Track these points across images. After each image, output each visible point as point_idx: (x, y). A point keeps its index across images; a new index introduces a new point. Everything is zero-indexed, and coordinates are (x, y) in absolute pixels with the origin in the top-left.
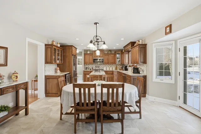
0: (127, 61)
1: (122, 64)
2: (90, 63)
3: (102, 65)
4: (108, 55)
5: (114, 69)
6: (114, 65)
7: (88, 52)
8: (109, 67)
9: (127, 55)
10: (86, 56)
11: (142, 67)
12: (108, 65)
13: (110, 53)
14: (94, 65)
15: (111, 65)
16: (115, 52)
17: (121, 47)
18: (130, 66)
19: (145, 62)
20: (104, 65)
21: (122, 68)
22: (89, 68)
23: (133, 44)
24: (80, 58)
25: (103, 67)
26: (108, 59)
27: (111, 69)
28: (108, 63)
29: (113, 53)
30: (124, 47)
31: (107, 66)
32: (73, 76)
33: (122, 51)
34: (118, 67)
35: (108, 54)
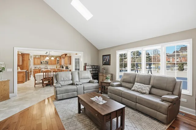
0: (63, 63)
1: (60, 65)
2: (38, 64)
5: (55, 68)
6: (55, 65)
7: (37, 57)
9: (63, 60)
10: (35, 59)
11: (69, 66)
14: (41, 65)
15: (53, 65)
16: (56, 57)
17: (60, 55)
18: (65, 66)
19: (70, 64)
21: (60, 67)
22: (37, 68)
23: (66, 55)
24: (32, 61)
26: (51, 62)
27: (53, 67)
28: (51, 64)
31: (51, 66)
32: (29, 72)
33: (60, 57)
34: (58, 66)
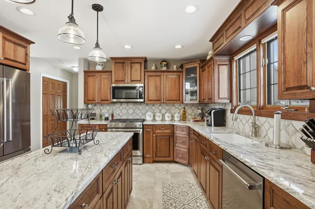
0: (223, 93)
1: (204, 103)
2: (104, 102)
3: (140, 107)
4: (160, 76)
5: (177, 120)
6: (177, 105)
8: (164, 111)
10: (91, 79)
12: (160, 108)
13: (164, 69)
15: (167, 108)
16: (182, 67)
20: (147, 108)
21: (202, 115)
22: (101, 116)
25: (143, 111)
26: (158, 89)
27: (167, 119)
28: (158, 101)
29: (175, 69)
30: (211, 40)
31: (156, 110)
34: (189, 111)
35: (158, 72)
